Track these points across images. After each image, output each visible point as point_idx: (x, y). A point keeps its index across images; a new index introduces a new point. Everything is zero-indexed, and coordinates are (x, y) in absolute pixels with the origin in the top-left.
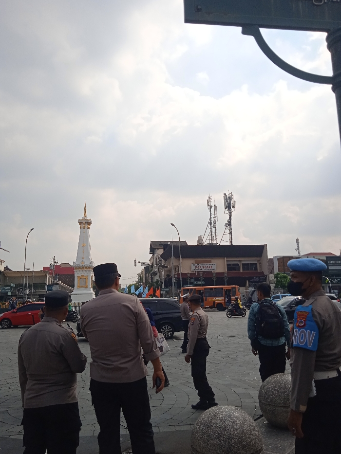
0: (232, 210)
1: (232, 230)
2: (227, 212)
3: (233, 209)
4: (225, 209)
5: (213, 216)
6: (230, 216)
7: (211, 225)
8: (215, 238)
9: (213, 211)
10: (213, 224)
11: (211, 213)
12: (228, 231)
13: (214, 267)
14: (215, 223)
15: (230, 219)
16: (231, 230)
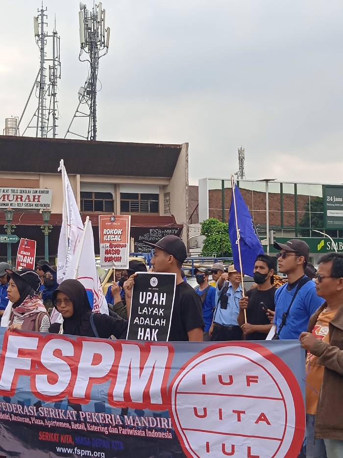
0: (101, 53)
1: (97, 108)
2: (86, 56)
3: (102, 51)
4: (82, 48)
5: (47, 65)
6: (94, 68)
7: (42, 88)
8: (51, 124)
9: (48, 49)
10: (46, 87)
11: (42, 56)
12: (85, 109)
13: (45, 199)
14: (54, 84)
15: (94, 76)
16: (95, 105)
